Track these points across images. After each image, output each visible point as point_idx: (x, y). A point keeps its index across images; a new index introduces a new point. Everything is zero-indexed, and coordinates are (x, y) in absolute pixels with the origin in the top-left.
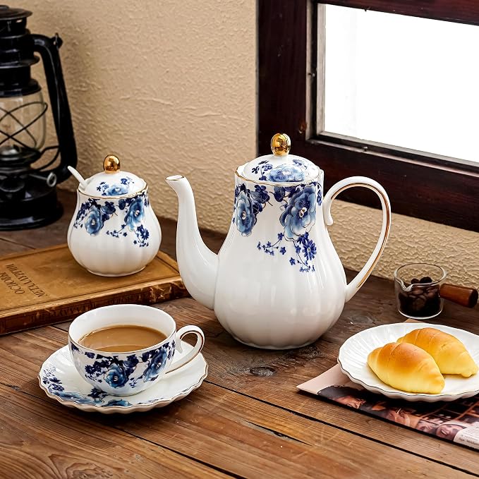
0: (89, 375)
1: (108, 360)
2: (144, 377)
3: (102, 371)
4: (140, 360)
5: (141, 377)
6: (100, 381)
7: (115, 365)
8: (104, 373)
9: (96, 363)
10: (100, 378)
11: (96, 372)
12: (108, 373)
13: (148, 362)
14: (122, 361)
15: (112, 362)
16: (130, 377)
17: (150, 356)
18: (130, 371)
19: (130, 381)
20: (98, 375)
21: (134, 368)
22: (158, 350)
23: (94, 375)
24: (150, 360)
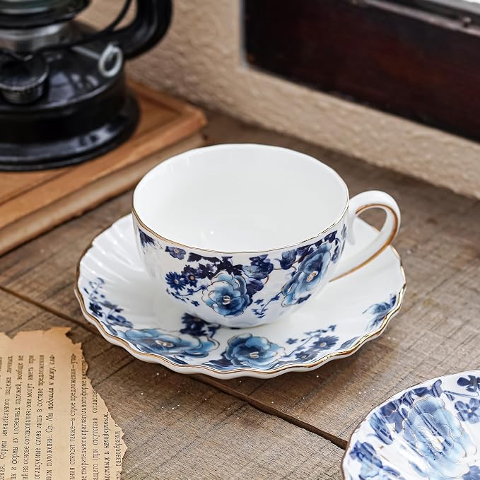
0: (173, 290)
1: (211, 264)
2: (281, 296)
3: (199, 285)
4: (277, 265)
5: (276, 298)
6: (196, 304)
7: (224, 273)
8: (203, 288)
9: (187, 269)
10: (196, 297)
11: (188, 286)
12: (211, 288)
13: (292, 270)
14: (240, 267)
15: (220, 268)
16: (255, 297)
17: (298, 257)
18: (255, 287)
19: (254, 306)
20: (191, 292)
21: (263, 281)
22: (314, 247)
23: (184, 292)
24: (297, 265)
